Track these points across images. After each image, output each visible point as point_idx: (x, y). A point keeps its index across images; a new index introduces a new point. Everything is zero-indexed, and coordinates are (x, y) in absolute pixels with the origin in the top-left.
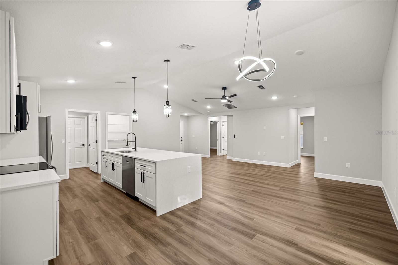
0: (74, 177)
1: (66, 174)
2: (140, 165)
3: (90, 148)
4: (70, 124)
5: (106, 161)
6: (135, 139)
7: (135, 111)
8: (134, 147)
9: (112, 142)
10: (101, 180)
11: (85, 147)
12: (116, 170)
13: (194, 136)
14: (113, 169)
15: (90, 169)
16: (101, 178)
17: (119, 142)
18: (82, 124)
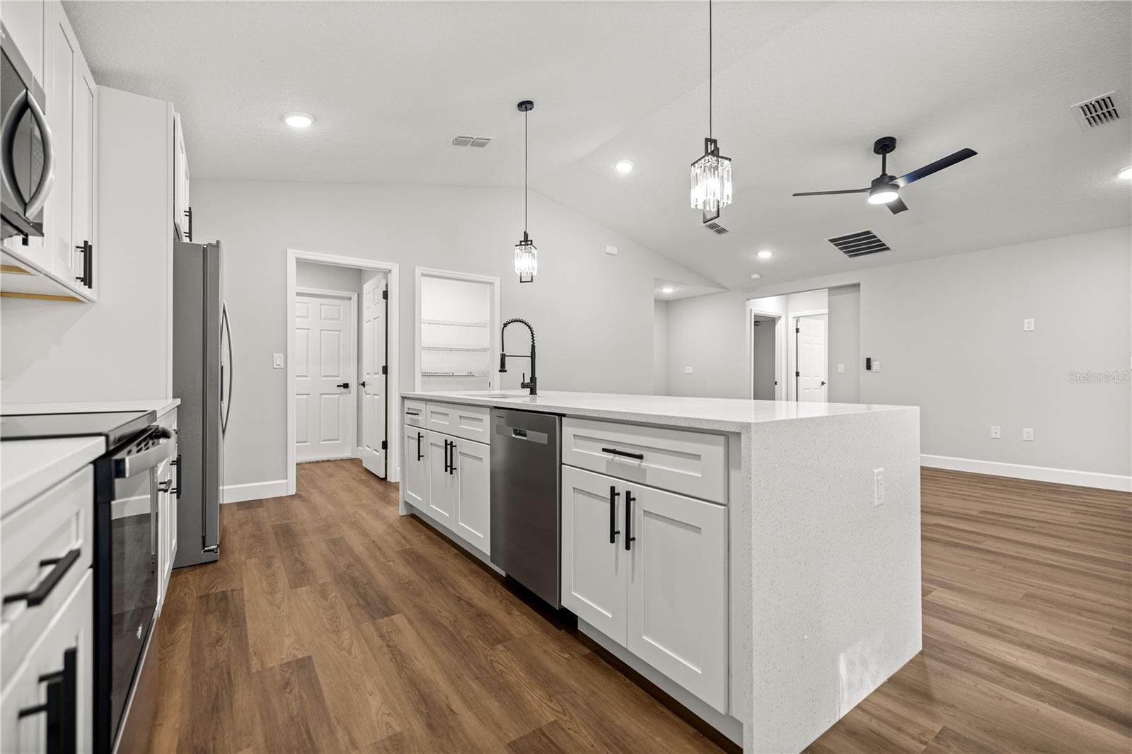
0: (314, 492)
1: (286, 478)
2: (604, 450)
3: (364, 395)
4: (307, 317)
5: (419, 434)
6: (533, 347)
7: (526, 241)
8: (529, 381)
9: (432, 378)
10: (398, 506)
11: (350, 393)
12: (459, 470)
13: (689, 369)
14: (450, 467)
15: (364, 465)
16: (398, 502)
17: (453, 379)
18: (341, 319)
